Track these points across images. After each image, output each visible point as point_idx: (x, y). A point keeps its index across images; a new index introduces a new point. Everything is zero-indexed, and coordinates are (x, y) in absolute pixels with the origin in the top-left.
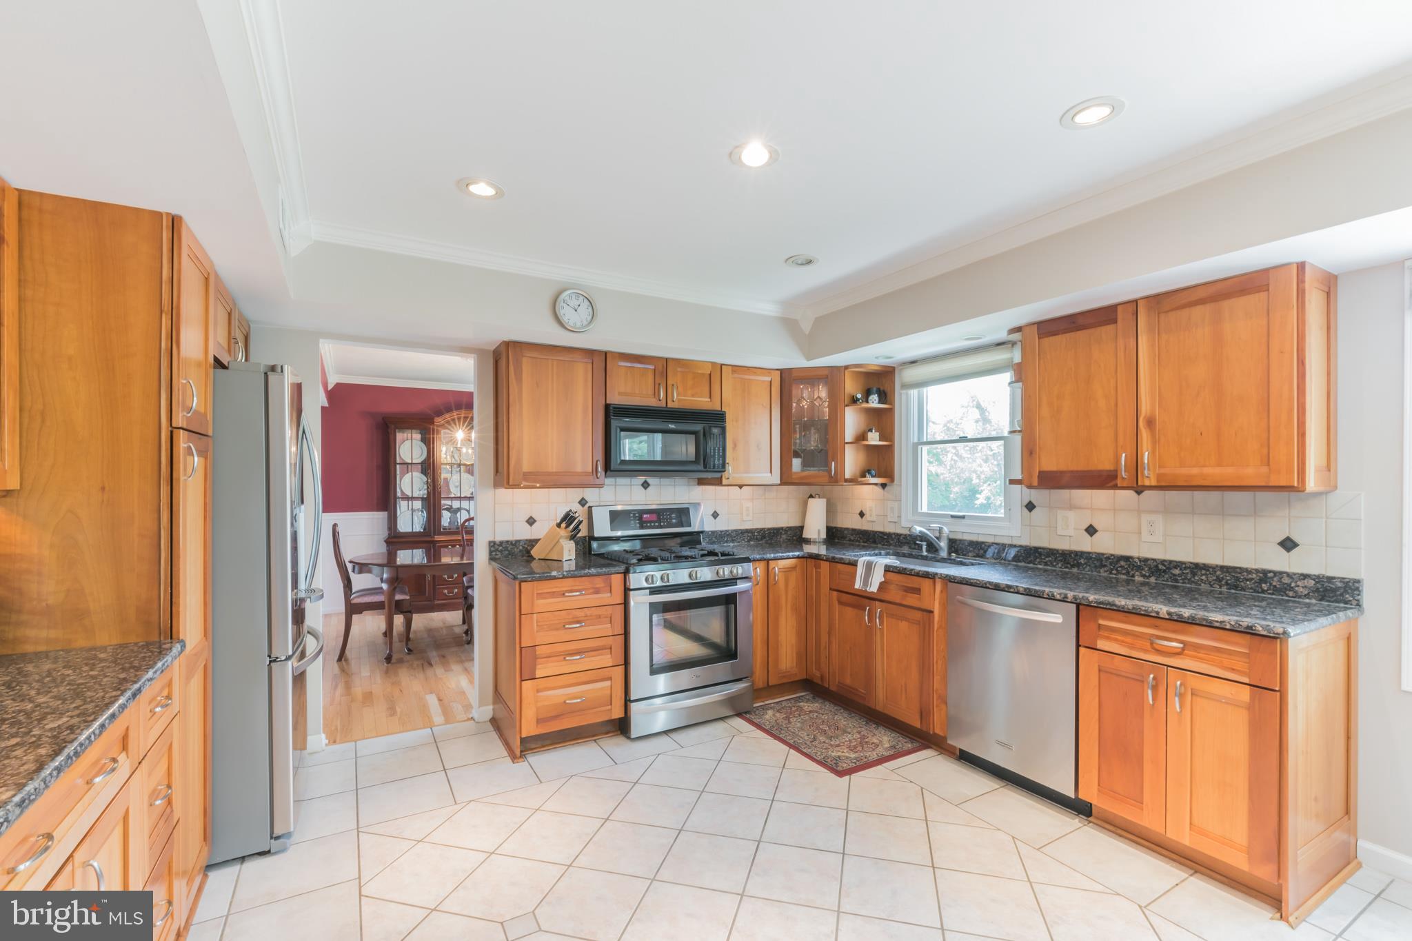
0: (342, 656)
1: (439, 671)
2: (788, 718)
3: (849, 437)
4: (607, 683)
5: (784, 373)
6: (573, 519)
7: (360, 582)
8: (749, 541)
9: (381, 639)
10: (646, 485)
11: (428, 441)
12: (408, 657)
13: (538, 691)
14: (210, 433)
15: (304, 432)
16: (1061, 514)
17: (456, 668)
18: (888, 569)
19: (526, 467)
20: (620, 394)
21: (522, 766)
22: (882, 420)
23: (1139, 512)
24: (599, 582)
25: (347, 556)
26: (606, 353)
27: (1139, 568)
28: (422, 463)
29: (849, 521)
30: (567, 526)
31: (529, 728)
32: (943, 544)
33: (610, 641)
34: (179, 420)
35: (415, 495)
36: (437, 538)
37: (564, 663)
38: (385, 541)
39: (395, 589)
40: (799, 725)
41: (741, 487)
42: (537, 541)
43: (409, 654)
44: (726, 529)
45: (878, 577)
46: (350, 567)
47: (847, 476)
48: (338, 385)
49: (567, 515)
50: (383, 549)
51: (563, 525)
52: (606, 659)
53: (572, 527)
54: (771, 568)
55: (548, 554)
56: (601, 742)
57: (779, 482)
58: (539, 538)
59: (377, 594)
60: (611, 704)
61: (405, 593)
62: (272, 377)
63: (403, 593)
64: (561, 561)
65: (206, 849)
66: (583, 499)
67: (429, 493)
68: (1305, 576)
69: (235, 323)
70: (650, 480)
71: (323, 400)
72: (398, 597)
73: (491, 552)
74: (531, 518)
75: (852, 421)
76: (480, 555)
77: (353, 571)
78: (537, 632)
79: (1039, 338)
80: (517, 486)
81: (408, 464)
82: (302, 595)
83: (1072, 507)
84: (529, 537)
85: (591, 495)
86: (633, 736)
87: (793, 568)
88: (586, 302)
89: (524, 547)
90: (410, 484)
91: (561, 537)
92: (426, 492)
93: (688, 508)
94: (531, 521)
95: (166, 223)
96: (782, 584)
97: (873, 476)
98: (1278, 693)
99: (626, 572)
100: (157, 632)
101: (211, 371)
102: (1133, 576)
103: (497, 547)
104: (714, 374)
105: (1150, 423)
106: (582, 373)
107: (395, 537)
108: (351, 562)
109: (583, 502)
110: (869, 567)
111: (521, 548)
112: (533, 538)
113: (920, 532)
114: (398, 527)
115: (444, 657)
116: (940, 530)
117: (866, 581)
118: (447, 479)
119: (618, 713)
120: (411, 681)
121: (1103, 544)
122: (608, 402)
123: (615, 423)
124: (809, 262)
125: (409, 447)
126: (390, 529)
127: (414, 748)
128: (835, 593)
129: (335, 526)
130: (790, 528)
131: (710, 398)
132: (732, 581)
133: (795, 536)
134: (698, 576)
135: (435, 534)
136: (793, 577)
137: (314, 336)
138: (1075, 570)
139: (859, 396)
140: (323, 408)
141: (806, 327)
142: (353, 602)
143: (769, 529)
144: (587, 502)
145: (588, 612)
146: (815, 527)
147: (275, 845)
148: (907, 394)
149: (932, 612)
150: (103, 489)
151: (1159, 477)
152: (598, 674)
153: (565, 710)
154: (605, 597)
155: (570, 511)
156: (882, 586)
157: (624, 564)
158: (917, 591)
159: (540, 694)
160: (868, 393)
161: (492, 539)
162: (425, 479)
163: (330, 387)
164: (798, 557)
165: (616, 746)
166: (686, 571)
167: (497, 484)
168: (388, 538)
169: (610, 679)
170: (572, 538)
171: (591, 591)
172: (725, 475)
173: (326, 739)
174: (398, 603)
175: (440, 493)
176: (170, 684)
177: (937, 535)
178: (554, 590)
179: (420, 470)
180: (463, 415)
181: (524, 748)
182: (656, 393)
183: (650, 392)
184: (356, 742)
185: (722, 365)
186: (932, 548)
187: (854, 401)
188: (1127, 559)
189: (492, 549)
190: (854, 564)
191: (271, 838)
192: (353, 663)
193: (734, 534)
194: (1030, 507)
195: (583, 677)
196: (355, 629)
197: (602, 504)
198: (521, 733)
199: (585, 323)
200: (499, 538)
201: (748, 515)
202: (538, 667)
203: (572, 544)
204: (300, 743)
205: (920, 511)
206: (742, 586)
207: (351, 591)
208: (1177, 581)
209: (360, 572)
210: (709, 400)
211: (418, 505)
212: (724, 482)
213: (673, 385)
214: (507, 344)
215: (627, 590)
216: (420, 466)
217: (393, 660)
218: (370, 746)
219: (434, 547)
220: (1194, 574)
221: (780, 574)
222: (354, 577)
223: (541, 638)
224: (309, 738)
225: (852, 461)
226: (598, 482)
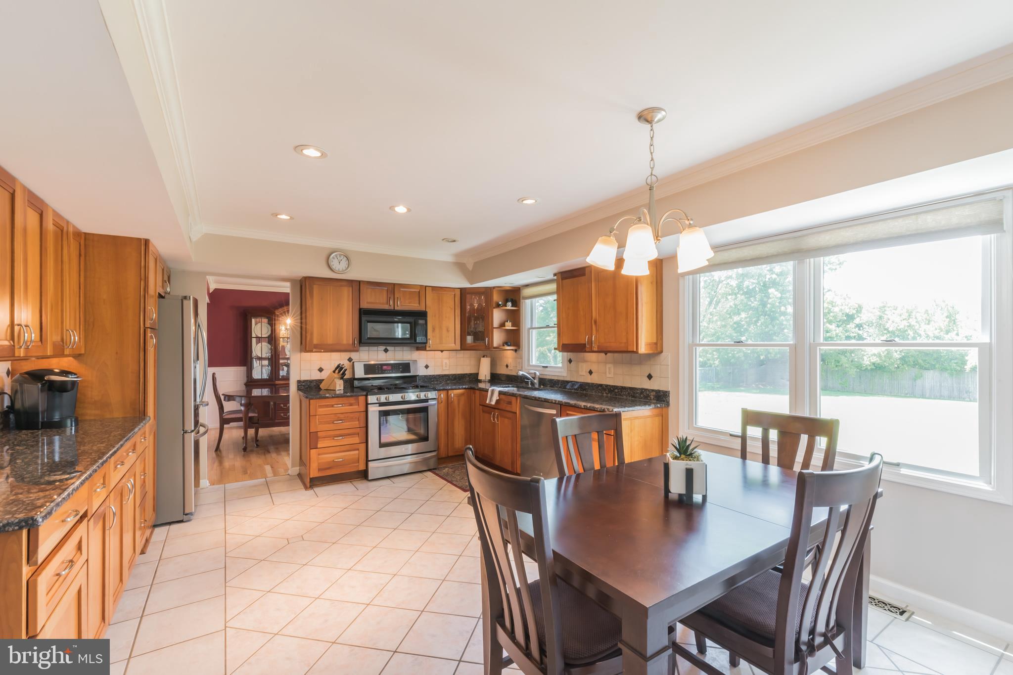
0: (217, 449)
1: (274, 455)
2: (454, 472)
3: (496, 323)
4: (357, 452)
5: (463, 291)
6: (342, 368)
7: (229, 406)
8: (446, 381)
9: (241, 440)
10: (386, 351)
11: (272, 324)
12: (255, 449)
13: (319, 455)
14: (157, 328)
15: (199, 325)
16: (581, 364)
17: (283, 453)
18: (500, 393)
19: (315, 342)
20: (367, 303)
21: (311, 492)
22: (515, 316)
23: (606, 363)
24: (352, 400)
25: (221, 392)
26: (360, 282)
27: (605, 390)
28: (268, 337)
29: (502, 370)
30: (339, 372)
31: (314, 473)
32: (536, 381)
33: (358, 430)
34: (148, 325)
35: (263, 356)
36: (277, 382)
37: (333, 441)
38: (245, 384)
39: (249, 409)
40: (458, 473)
41: (442, 351)
42: (323, 380)
43: (257, 447)
44: (434, 374)
45: (496, 397)
46: (222, 398)
47: (495, 345)
48: (216, 290)
49: (338, 366)
50: (244, 388)
51: (337, 371)
52: (356, 440)
53: (341, 372)
54: (449, 393)
55: (329, 386)
56: (355, 483)
57: (460, 349)
58: (323, 378)
59: (239, 413)
60: (359, 463)
61: (256, 413)
62: (185, 302)
63: (254, 412)
64: (335, 390)
65: (154, 515)
66: (350, 358)
67: (272, 356)
68: (653, 390)
69: (165, 272)
70: (388, 348)
71: (207, 300)
72: (251, 415)
73: (298, 386)
74: (321, 368)
75: (497, 316)
76: (293, 387)
77: (225, 400)
78: (319, 424)
79: (562, 280)
80: (311, 351)
81: (259, 337)
82: (198, 403)
83: (585, 361)
84: (320, 378)
85: (354, 356)
86: (369, 479)
87: (462, 394)
88: (345, 258)
89: (316, 384)
90: (260, 350)
91: (335, 378)
92: (270, 354)
93: (409, 363)
94: (321, 370)
95: (143, 242)
96: (456, 402)
97: (508, 346)
98: (613, 437)
99: (366, 396)
100: (138, 413)
101: (157, 299)
102: (603, 394)
103: (301, 383)
104: (422, 291)
105: (595, 322)
106: (346, 294)
107: (251, 382)
108: (223, 395)
109: (350, 360)
110: (493, 391)
111: (315, 384)
112: (322, 379)
113: (522, 374)
114: (253, 376)
115: (277, 448)
116: (535, 373)
117: (491, 400)
118: (284, 346)
119: (362, 467)
120: (256, 460)
121: (595, 379)
122: (361, 307)
123: (364, 319)
124: (454, 241)
125: (259, 328)
126: (247, 377)
127: (255, 486)
128: (481, 407)
129: (214, 374)
130: (471, 374)
131: (419, 304)
132: (426, 401)
133: (473, 378)
134: (406, 398)
135: (276, 380)
136: (463, 399)
137: (203, 274)
138: (584, 392)
139: (500, 303)
140: (208, 303)
141: (470, 267)
142: (224, 417)
143: (458, 374)
144: (352, 360)
145: (346, 415)
146: (485, 372)
147: (185, 518)
148: (525, 302)
149: (516, 413)
150: (117, 353)
151: (598, 347)
152: (352, 447)
153: (333, 465)
154: (355, 408)
155: (340, 364)
156: (497, 401)
157: (368, 391)
158: (510, 403)
159: (319, 456)
160: (506, 301)
161: (299, 379)
162: (270, 346)
163: (211, 291)
164: (465, 389)
165: (362, 485)
166: (400, 395)
167: (301, 351)
168: (247, 382)
169: (358, 450)
170: (342, 378)
171: (348, 405)
172: (428, 345)
173: (209, 483)
174: (251, 418)
175: (279, 356)
176: (145, 433)
177: (534, 376)
178: (328, 404)
179: (267, 341)
180: (286, 310)
181: (313, 483)
182: (388, 302)
183: (385, 301)
184: (225, 484)
185: (426, 286)
186: (533, 384)
187: (498, 306)
188: (601, 385)
189: (299, 384)
190: (487, 391)
191: (184, 514)
192: (224, 453)
193: (438, 377)
194: (570, 361)
195: (343, 448)
196: (226, 435)
197: (361, 361)
198: (310, 475)
199: (344, 269)
200: (304, 378)
201: (446, 367)
202: (319, 442)
203: (341, 382)
204: (197, 484)
205: (531, 364)
206: (431, 402)
207: (223, 412)
208: (616, 395)
209: (229, 400)
210: (418, 305)
211: (266, 362)
212: (428, 349)
213: (398, 298)
214: (306, 278)
215: (367, 404)
216: (267, 339)
217: (248, 450)
218: (231, 486)
219: (275, 387)
220: (621, 391)
221: (455, 397)
222: (225, 403)
223: (321, 427)
224: (201, 481)
225: (497, 338)
226: (355, 349)
